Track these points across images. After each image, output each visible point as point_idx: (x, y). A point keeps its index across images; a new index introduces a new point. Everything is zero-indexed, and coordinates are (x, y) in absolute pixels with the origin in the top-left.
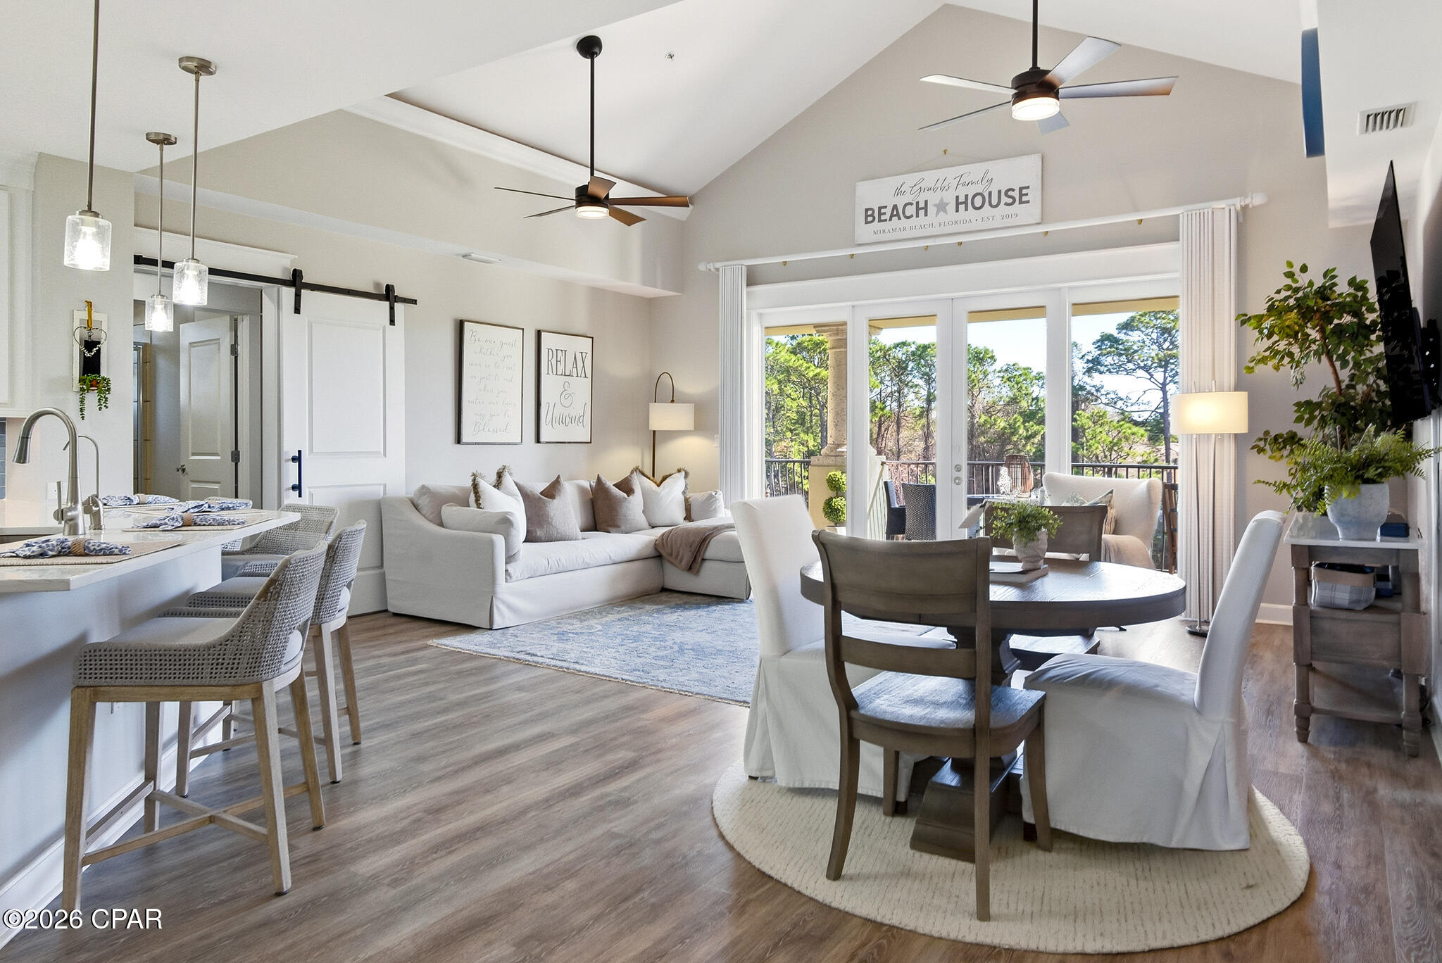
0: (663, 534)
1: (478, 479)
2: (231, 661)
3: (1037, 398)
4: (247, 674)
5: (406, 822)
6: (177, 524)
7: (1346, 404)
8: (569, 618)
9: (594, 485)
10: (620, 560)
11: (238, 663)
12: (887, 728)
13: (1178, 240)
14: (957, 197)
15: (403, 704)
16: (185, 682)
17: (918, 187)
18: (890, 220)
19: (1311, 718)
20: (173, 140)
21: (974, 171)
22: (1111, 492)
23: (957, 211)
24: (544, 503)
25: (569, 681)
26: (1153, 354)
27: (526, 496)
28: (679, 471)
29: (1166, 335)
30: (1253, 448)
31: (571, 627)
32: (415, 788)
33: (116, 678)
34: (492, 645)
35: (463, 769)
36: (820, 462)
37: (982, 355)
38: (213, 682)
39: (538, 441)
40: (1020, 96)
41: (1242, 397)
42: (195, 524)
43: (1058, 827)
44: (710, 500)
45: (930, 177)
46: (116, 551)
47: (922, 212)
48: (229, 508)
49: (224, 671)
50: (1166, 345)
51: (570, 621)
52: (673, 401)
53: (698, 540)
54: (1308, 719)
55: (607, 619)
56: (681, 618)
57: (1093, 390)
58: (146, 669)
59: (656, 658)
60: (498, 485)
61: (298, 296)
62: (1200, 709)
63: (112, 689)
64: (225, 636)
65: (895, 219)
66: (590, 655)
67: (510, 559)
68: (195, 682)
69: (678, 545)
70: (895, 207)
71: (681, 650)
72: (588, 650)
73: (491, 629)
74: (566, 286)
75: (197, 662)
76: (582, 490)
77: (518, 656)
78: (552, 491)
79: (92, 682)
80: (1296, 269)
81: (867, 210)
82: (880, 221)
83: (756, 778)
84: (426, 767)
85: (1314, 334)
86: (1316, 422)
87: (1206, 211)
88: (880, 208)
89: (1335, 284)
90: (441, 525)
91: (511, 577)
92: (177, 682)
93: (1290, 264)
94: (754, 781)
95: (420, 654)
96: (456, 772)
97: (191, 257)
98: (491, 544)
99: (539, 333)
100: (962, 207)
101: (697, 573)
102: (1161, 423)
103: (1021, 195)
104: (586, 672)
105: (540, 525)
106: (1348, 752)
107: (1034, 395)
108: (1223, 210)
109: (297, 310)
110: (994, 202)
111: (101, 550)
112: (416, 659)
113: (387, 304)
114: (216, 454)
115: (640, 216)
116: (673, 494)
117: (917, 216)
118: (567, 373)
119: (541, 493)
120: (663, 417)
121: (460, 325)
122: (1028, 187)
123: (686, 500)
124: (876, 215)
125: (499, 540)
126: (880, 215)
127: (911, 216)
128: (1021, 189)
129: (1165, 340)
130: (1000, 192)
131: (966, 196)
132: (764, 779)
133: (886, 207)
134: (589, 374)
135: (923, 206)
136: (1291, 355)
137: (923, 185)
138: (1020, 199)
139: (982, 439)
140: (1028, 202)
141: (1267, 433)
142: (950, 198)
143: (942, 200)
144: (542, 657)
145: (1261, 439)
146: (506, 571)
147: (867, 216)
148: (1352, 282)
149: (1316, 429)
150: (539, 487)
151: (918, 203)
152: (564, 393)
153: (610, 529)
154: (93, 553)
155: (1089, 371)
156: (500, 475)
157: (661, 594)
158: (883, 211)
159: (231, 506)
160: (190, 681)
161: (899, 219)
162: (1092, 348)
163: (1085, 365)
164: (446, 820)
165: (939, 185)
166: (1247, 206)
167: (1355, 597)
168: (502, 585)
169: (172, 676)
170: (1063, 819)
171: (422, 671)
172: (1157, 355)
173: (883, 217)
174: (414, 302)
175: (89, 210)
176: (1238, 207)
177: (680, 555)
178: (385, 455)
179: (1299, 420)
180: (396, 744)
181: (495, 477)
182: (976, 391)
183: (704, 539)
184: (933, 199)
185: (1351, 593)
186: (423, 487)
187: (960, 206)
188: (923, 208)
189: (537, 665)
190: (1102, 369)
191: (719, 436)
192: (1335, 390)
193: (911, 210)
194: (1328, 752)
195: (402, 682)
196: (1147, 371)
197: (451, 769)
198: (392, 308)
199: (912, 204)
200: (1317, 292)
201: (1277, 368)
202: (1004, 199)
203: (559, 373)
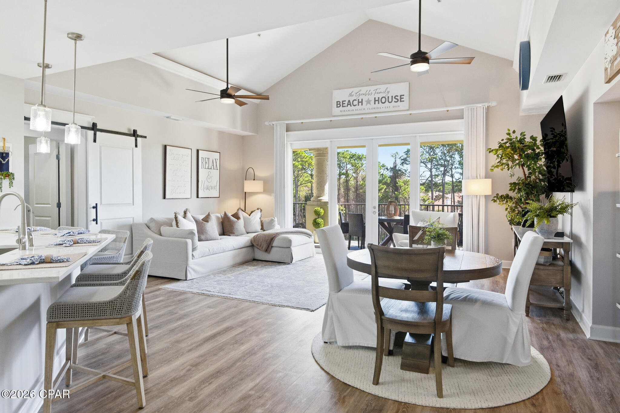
0: (254, 237)
1: (177, 215)
2: (119, 308)
3: (382, 174)
4: (126, 313)
5: (184, 371)
6: (71, 244)
7: (529, 184)
8: (218, 273)
9: (223, 216)
10: (237, 248)
11: (122, 308)
12: (399, 323)
13: (463, 118)
14: (375, 98)
15: (160, 316)
16: (99, 318)
17: (359, 93)
18: (347, 106)
19: (530, 307)
20: (50, 66)
21: (382, 88)
22: (439, 218)
23: (375, 104)
24: (204, 224)
25: (229, 303)
26: (427, 157)
27: (197, 221)
28: (258, 209)
29: (432, 150)
30: (492, 200)
31: (220, 278)
32: (182, 355)
33: (67, 317)
34: (188, 287)
35: (200, 345)
36: (311, 204)
37: (361, 157)
38: (111, 317)
39: (198, 197)
40: (413, 63)
41: (489, 181)
42: (78, 243)
43: (457, 357)
44: (272, 221)
45: (364, 90)
46: (65, 260)
47: (360, 104)
48: (81, 233)
49: (116, 312)
50: (432, 154)
51: (219, 275)
52: (254, 180)
53: (270, 238)
54: (529, 307)
55: (234, 274)
56: (266, 272)
57: (404, 171)
58: (81, 313)
59: (263, 290)
60: (185, 217)
61: (95, 135)
62: (512, 310)
63: (65, 322)
64: (117, 297)
65: (349, 106)
66: (234, 290)
67: (194, 249)
68: (103, 317)
69: (261, 240)
70: (349, 101)
71: (272, 286)
72: (232, 288)
73: (186, 280)
74: (209, 131)
75: (104, 309)
76: (218, 218)
77: (202, 292)
78: (207, 219)
79: (56, 320)
80: (511, 132)
81: (337, 102)
82: (343, 106)
83: (327, 343)
84: (183, 345)
85: (516, 157)
86: (516, 190)
87: (474, 108)
88: (343, 101)
89: (525, 138)
90: (161, 235)
91: (194, 257)
92: (95, 318)
93: (509, 130)
94: (326, 344)
95: (157, 293)
96: (197, 346)
97: (73, 122)
98: (186, 243)
99: (198, 151)
100: (377, 102)
101: (269, 253)
102: (430, 184)
103: (401, 98)
104: (235, 298)
105: (203, 234)
106: (545, 320)
107: (381, 173)
108: (480, 107)
109: (95, 141)
110: (390, 100)
111: (58, 260)
112: (157, 295)
113: (134, 138)
114: (49, 204)
115: (246, 102)
116: (256, 218)
117: (358, 105)
118: (210, 168)
119: (202, 220)
120: (250, 186)
121: (165, 147)
122: (404, 95)
123: (261, 221)
124: (341, 104)
125: (189, 241)
126: (343, 104)
127: (356, 105)
128: (401, 96)
129: (431, 152)
130: (392, 97)
131: (379, 98)
132: (330, 343)
133: (345, 101)
134: (218, 168)
135: (361, 101)
136: (508, 165)
137: (361, 93)
138: (401, 100)
139: (361, 191)
140: (404, 101)
141: (498, 194)
142: (372, 98)
143: (369, 99)
144: (214, 292)
145: (495, 197)
146: (192, 255)
147: (337, 104)
148: (532, 137)
149: (517, 193)
150: (201, 217)
151: (358, 100)
152: (208, 177)
153: (231, 234)
154: (55, 262)
155: (402, 164)
156: (185, 213)
157: (254, 261)
158: (344, 102)
159: (82, 232)
160: (101, 317)
161: (351, 106)
162: (404, 154)
163: (401, 161)
164: (202, 369)
165: (367, 93)
166: (490, 106)
167: (546, 260)
168: (191, 262)
169: (93, 315)
170: (458, 354)
171: (162, 301)
172: (428, 157)
173: (344, 105)
174: (145, 137)
175: (42, 104)
176: (486, 107)
177: (262, 245)
178: (133, 204)
179: (511, 190)
180: (164, 335)
181: (183, 213)
182: (358, 171)
183: (271, 239)
184: (365, 98)
185: (544, 259)
186: (152, 219)
187: (376, 102)
188: (361, 102)
189: (213, 296)
190: (407, 163)
191: (274, 194)
192: (524, 178)
193: (356, 103)
194: (537, 319)
195: (155, 306)
196: (425, 164)
197: (194, 345)
198: (136, 140)
199: (356, 100)
200: (518, 141)
201: (502, 170)
202: (394, 100)
203: (206, 168)
